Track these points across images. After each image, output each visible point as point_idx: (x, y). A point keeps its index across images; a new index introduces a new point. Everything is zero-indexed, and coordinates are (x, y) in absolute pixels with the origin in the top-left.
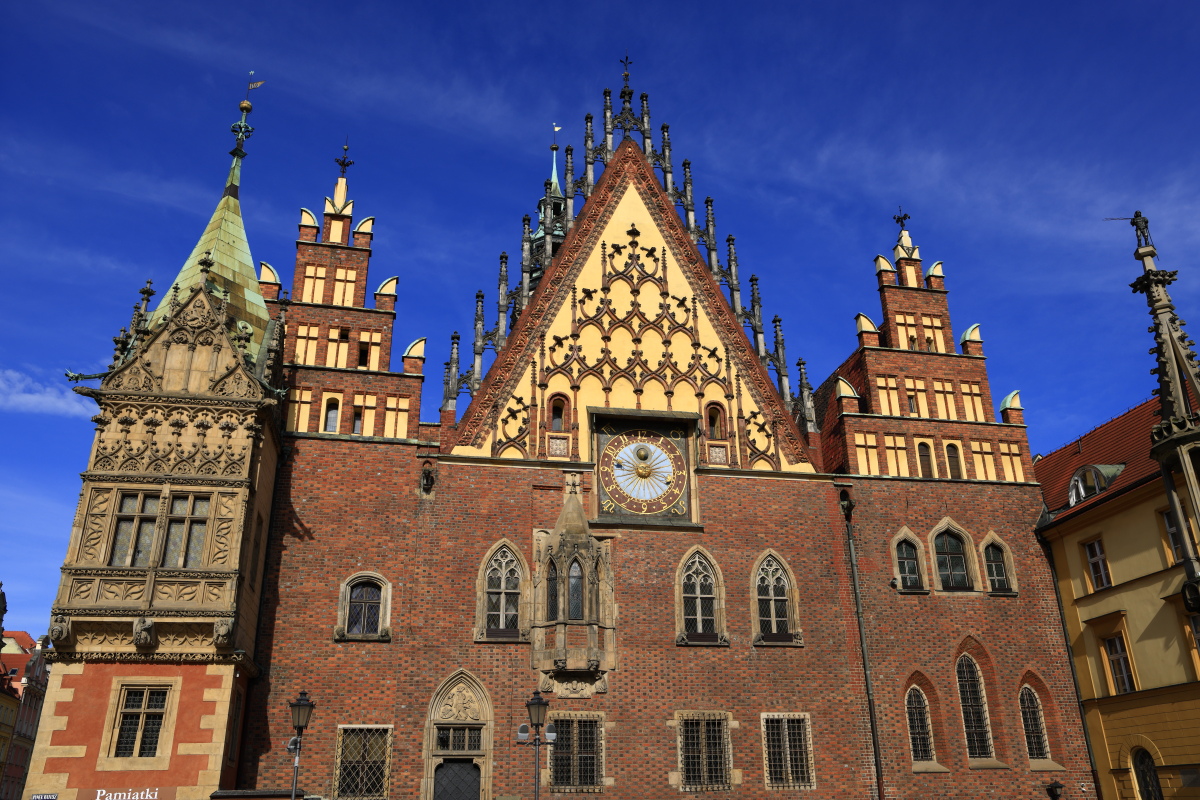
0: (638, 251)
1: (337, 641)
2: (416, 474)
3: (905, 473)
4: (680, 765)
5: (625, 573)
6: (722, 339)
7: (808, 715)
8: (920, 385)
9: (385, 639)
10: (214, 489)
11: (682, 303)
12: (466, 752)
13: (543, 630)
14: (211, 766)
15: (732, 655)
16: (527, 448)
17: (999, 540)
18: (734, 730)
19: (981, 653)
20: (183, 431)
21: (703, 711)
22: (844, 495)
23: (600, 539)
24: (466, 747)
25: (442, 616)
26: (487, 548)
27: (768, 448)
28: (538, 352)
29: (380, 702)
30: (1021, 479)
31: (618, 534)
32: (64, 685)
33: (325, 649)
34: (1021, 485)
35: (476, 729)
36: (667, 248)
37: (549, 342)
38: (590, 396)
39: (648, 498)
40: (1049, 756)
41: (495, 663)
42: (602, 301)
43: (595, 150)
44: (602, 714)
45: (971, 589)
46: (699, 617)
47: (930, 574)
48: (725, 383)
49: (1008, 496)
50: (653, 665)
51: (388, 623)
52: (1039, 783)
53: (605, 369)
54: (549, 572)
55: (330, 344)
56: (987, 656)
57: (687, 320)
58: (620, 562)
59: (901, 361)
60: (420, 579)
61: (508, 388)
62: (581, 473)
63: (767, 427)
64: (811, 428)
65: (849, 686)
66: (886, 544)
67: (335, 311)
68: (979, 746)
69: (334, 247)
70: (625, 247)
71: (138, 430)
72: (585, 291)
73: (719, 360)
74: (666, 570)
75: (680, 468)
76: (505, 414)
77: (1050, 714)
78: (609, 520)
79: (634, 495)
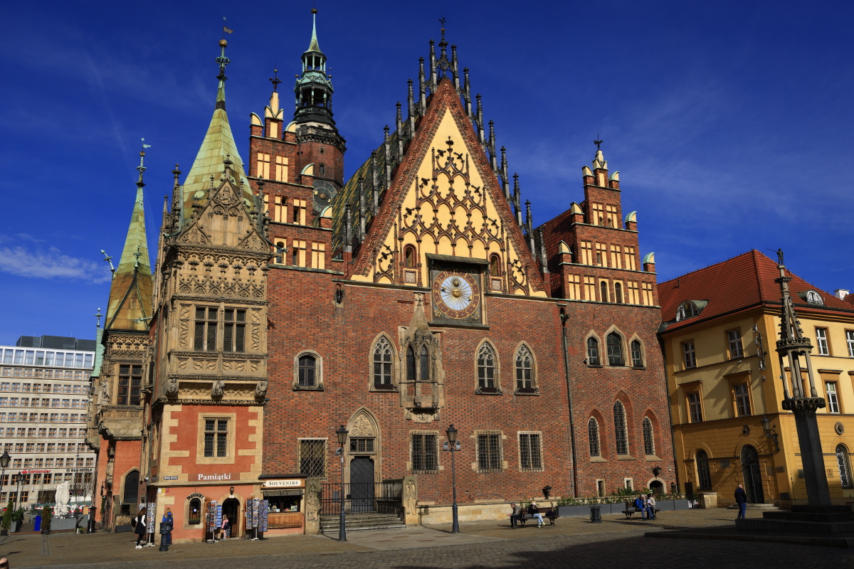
0: (453, 155)
1: (294, 390)
2: (333, 292)
3: (593, 299)
4: (477, 459)
5: (448, 353)
6: (499, 214)
7: (541, 432)
8: (604, 247)
9: (320, 389)
10: (248, 306)
11: (477, 191)
12: (366, 453)
13: (406, 385)
14: (256, 462)
15: (504, 399)
16: (393, 277)
17: (639, 338)
18: (504, 440)
19: (626, 400)
20: (226, 270)
21: (489, 430)
22: (562, 311)
23: (434, 333)
24: (366, 449)
25: (351, 376)
26: (374, 337)
27: (523, 281)
28: (397, 217)
29: (320, 425)
30: (651, 305)
31: (444, 330)
32: (172, 418)
33: (288, 395)
34: (652, 308)
35: (371, 440)
36: (469, 154)
37: (404, 212)
38: (427, 247)
39: (459, 309)
40: (654, 453)
41: (381, 403)
42: (433, 187)
43: (425, 83)
44: (438, 432)
45: (623, 365)
46: (486, 378)
47: (604, 357)
48: (501, 242)
49: (644, 313)
50: (463, 405)
51: (322, 380)
52: (649, 467)
53: (436, 231)
54: (407, 352)
55: (276, 206)
56: (629, 402)
57: (480, 201)
58: (445, 347)
59: (594, 232)
60: (338, 355)
61: (381, 240)
62: (424, 294)
63: (522, 270)
64: (545, 270)
65: (561, 417)
66: (582, 339)
67: (278, 185)
68: (621, 449)
69: (273, 141)
70: (445, 152)
71: (201, 268)
72: (423, 179)
73: (497, 227)
74: (470, 352)
75: (475, 292)
76: (380, 256)
77: (657, 432)
78: (439, 322)
79: (451, 308)
